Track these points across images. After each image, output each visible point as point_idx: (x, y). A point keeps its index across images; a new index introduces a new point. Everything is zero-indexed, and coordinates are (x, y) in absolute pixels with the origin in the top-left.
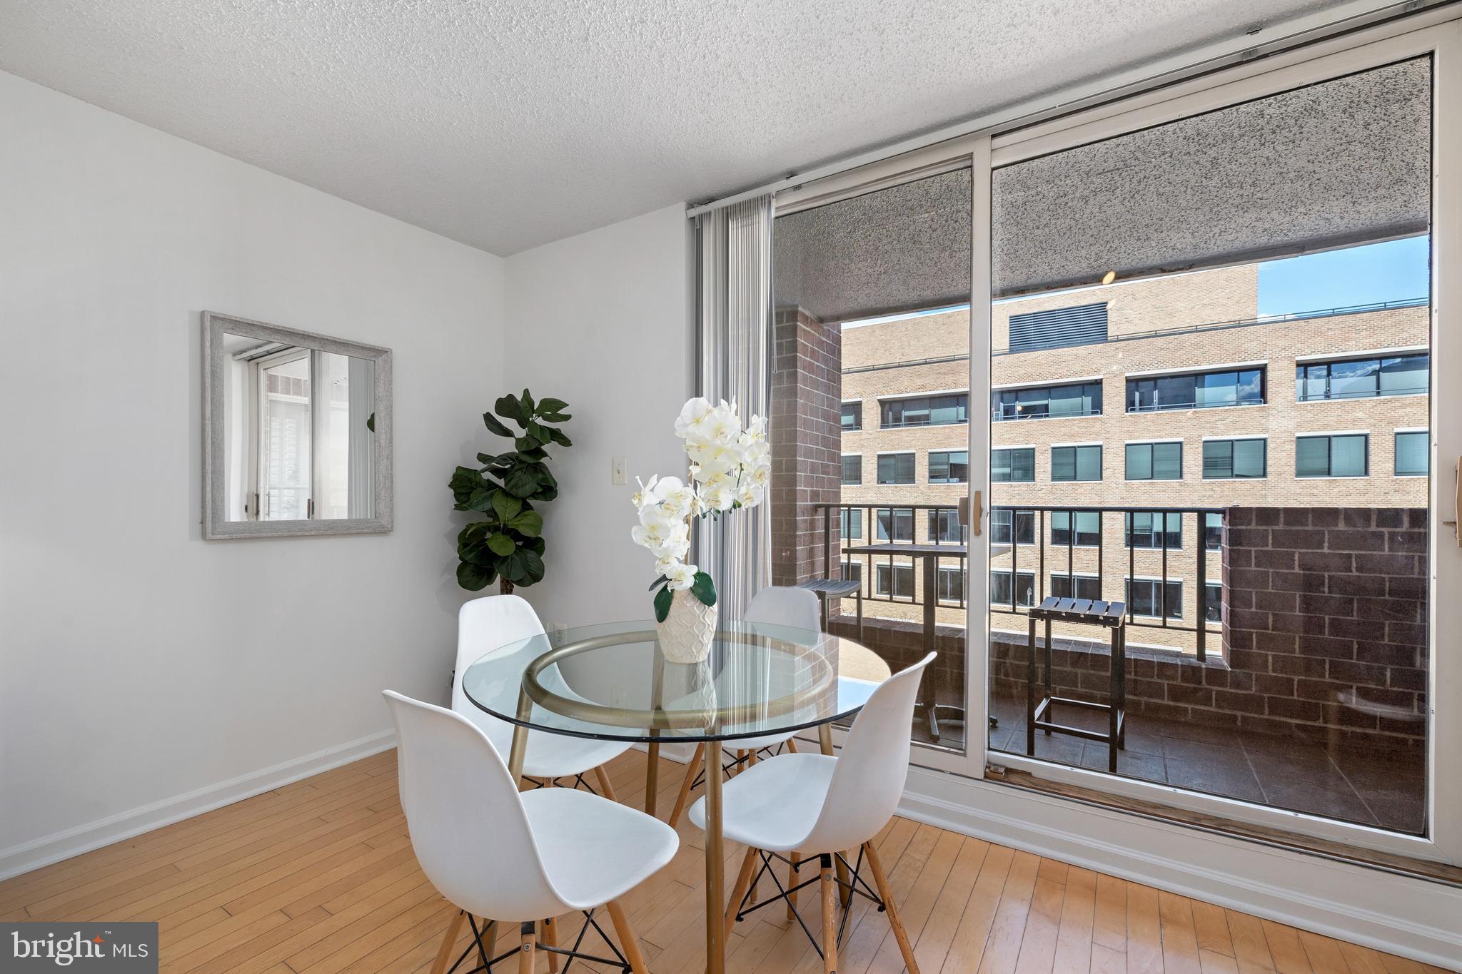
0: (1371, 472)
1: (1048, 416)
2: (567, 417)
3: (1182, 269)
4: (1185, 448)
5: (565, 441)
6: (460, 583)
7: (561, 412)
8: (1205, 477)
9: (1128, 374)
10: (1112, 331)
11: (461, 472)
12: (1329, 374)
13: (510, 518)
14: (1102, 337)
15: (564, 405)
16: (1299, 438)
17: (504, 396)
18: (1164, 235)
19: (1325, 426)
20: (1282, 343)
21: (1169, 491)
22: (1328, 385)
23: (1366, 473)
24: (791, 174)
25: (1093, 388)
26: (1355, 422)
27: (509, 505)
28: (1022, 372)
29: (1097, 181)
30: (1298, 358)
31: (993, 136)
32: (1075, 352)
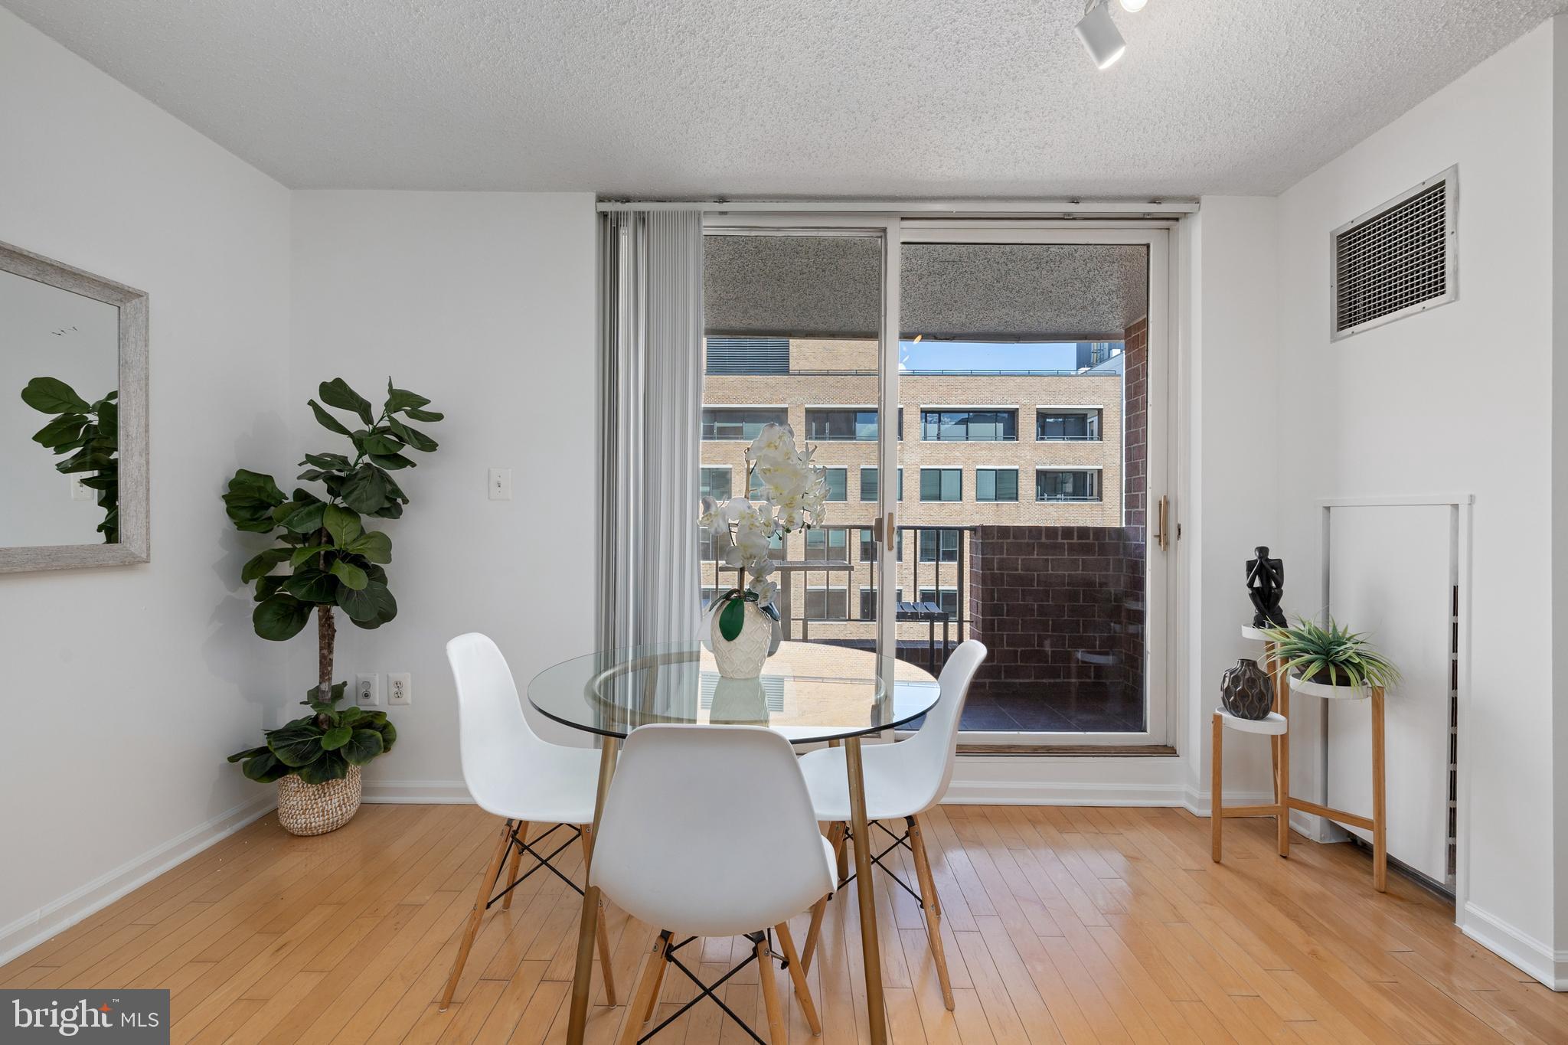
0: (964, 498)
1: (743, 438)
2: (438, 417)
3: (948, 339)
4: (849, 474)
5: (427, 445)
6: (258, 632)
7: (424, 408)
8: (862, 499)
9: (807, 406)
10: (794, 365)
11: (243, 477)
12: (940, 421)
13: (349, 540)
14: (785, 370)
15: (426, 402)
16: (922, 470)
17: (330, 380)
18: (951, 313)
19: (938, 462)
20: (912, 392)
21: (837, 511)
22: (939, 429)
23: (961, 499)
24: (722, 199)
25: (778, 416)
26: (955, 460)
27: (345, 524)
28: (720, 394)
29: (937, 265)
30: (922, 406)
31: (902, 219)
32: (765, 381)
